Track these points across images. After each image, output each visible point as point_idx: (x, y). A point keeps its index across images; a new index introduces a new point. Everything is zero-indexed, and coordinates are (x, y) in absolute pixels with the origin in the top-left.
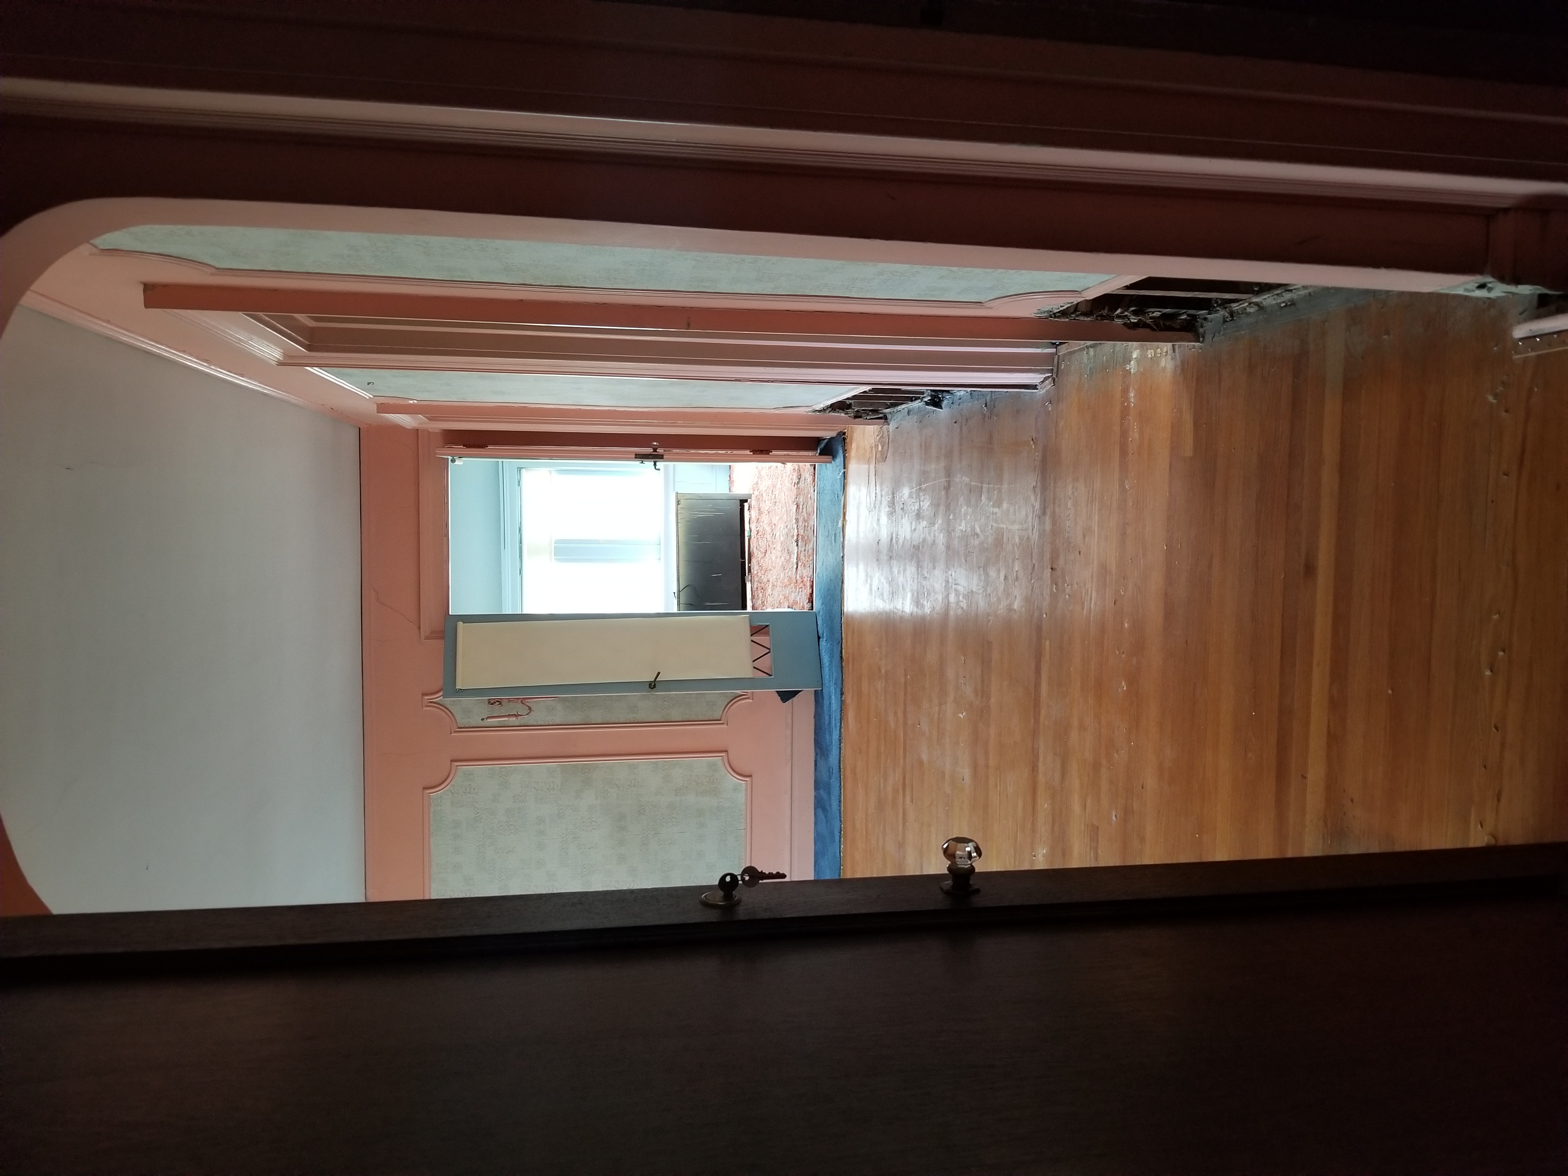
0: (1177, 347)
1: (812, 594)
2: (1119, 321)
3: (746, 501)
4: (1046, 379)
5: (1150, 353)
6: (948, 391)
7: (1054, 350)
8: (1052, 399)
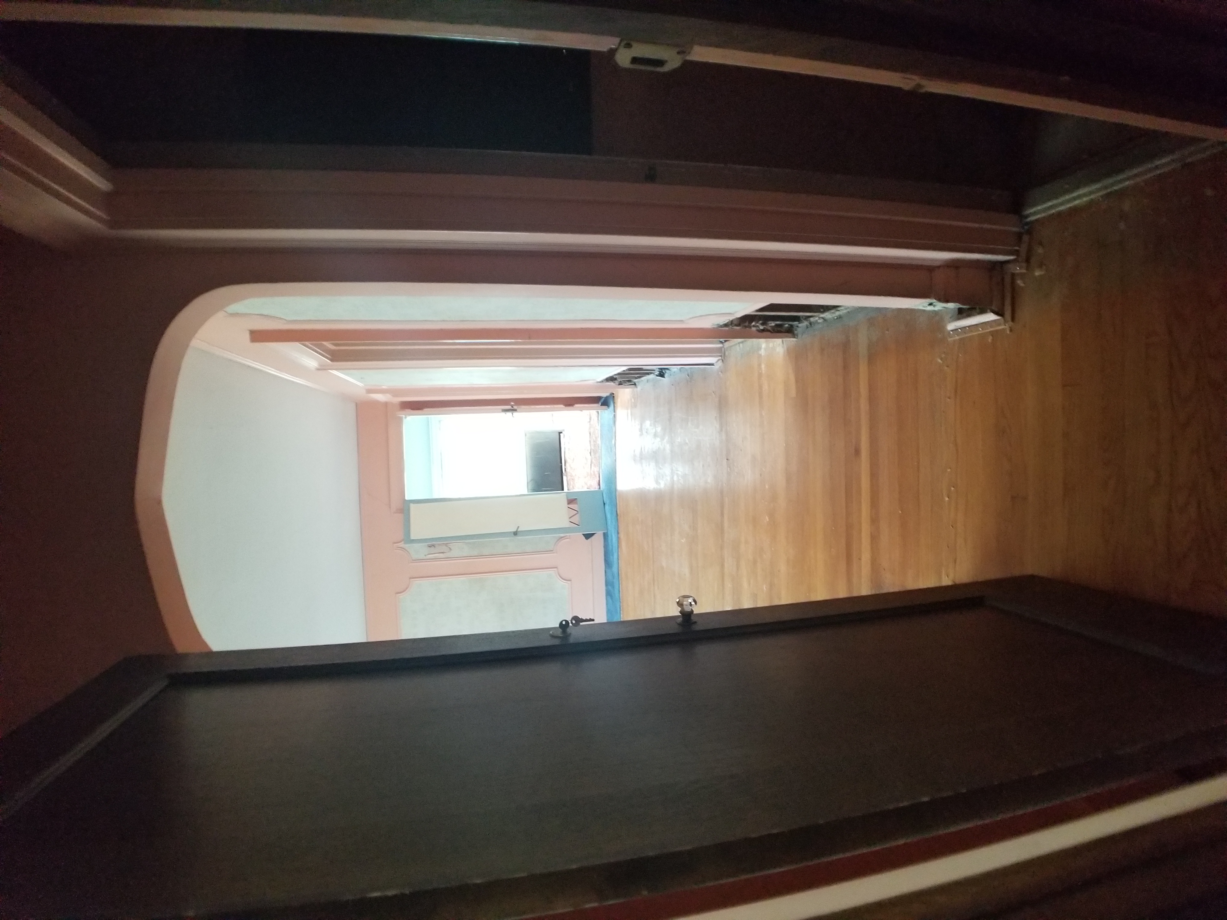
0: (784, 341)
1: (599, 481)
2: (754, 329)
3: (561, 433)
4: (718, 360)
5: (771, 345)
6: (667, 369)
7: (721, 345)
8: (723, 371)
